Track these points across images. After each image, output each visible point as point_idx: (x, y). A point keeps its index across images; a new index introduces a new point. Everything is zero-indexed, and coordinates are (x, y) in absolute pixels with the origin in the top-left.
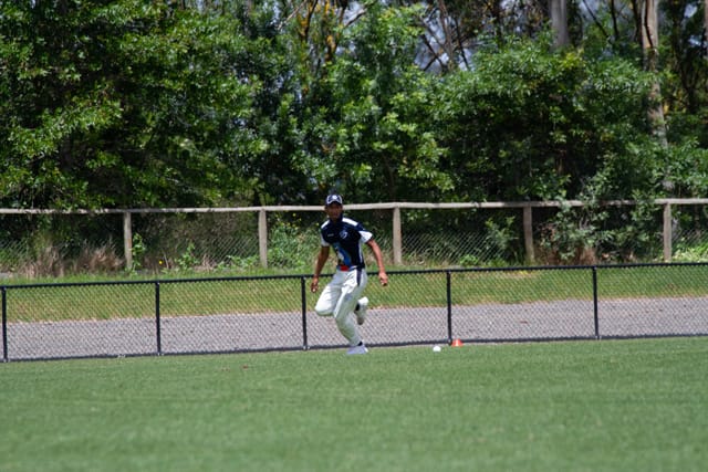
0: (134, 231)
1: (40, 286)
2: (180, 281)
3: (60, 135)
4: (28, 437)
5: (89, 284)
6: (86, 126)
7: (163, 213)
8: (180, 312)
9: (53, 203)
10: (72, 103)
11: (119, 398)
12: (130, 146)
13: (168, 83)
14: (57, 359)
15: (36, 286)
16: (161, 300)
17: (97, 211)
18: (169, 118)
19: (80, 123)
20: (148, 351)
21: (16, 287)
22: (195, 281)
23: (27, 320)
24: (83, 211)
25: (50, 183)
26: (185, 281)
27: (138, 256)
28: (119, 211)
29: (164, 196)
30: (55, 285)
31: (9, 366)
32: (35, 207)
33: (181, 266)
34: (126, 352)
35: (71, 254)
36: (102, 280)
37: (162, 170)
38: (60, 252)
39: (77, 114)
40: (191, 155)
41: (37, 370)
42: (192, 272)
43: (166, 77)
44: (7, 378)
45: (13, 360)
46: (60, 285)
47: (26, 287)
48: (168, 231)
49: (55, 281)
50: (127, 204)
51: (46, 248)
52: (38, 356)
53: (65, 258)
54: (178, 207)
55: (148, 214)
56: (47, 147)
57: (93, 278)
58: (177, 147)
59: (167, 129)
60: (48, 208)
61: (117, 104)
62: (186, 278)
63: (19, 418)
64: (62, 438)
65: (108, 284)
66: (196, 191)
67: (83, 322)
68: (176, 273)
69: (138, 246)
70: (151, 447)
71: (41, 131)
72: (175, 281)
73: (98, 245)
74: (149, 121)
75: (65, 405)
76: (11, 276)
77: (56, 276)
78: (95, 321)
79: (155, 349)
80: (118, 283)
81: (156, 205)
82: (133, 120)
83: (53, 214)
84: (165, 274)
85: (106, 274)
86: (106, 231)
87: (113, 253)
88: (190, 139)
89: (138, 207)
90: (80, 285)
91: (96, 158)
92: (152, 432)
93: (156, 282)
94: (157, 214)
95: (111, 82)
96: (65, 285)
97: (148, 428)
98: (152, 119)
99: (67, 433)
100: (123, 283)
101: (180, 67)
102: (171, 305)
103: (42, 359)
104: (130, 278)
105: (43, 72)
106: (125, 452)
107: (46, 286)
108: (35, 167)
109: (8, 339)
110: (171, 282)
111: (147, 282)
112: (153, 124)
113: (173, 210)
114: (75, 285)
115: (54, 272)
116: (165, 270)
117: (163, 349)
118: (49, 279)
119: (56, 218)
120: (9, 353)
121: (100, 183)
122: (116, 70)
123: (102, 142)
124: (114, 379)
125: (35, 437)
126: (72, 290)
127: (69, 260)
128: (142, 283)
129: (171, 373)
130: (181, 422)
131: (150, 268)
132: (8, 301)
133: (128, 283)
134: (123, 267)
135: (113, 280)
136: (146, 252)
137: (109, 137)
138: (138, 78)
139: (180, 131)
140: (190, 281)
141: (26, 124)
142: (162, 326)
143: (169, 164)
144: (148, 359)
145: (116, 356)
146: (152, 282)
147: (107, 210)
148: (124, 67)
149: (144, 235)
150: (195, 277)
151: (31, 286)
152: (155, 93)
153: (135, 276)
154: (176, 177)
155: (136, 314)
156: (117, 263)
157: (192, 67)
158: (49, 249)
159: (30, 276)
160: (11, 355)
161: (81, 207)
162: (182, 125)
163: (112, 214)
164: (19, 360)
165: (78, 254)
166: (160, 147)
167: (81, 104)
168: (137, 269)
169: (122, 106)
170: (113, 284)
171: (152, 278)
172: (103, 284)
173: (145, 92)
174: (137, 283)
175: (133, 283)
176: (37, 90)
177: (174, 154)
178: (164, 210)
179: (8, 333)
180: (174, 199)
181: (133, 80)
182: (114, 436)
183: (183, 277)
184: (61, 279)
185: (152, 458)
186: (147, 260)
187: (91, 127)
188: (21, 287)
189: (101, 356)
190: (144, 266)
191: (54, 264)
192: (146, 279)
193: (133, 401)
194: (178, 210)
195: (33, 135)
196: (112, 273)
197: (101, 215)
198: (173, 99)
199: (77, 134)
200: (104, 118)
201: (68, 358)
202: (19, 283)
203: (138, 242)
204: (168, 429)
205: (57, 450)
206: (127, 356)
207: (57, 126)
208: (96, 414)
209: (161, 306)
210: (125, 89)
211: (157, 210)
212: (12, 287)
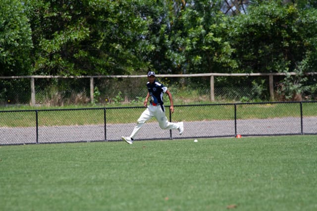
0: (95, 86)
1: (53, 110)
2: (115, 108)
3: (62, 43)
4: (47, 177)
5: (75, 110)
6: (74, 38)
7: (108, 78)
8: (115, 122)
9: (59, 73)
10: (67, 28)
11: (88, 160)
12: (93, 48)
13: (110, 19)
14: (60, 143)
15: (51, 110)
16: (106, 116)
17: (78, 77)
18: (111, 35)
19: (71, 38)
20: (101, 139)
21: (42, 110)
22: (122, 108)
23: (47, 125)
24: (72, 77)
25: (58, 64)
26: (117, 108)
27: (96, 97)
28: (88, 77)
29: (108, 70)
30: (60, 110)
31: (39, 146)
32: (51, 75)
33: (115, 102)
34: (91, 140)
35: (67, 96)
36: (80, 107)
37: (107, 58)
38: (62, 95)
39: (70, 34)
40: (120, 52)
41: (51, 148)
42: (120, 104)
43: (109, 17)
44: (38, 151)
45: (41, 143)
46: (62, 110)
47: (47, 110)
48: (110, 86)
49: (59, 108)
50: (92, 73)
51: (55, 93)
52: (52, 141)
53: (64, 98)
54: (115, 75)
55: (101, 78)
56: (57, 48)
57: (76, 107)
58: (114, 48)
59: (110, 40)
60: (56, 75)
61: (88, 29)
62: (118, 107)
63: (44, 169)
64: (62, 178)
65: (83, 109)
66: (122, 68)
67: (72, 126)
68: (113, 105)
69: (96, 92)
70: (102, 182)
71: (54, 41)
72: (113, 108)
73: (79, 92)
74: (101, 36)
75: (64, 163)
76: (40, 105)
77: (60, 106)
78: (77, 126)
79: (104, 139)
80: (88, 109)
81: (105, 74)
82: (95, 36)
83: (58, 78)
84: (108, 105)
85: (82, 105)
86: (82, 86)
87: (85, 95)
88: (120, 44)
89: (97, 75)
90: (70, 110)
91: (78, 53)
92: (102, 176)
93: (104, 109)
94: (105, 78)
95: (85, 19)
96: (64, 110)
97: (101, 174)
98: (103, 35)
99: (65, 176)
100: (90, 109)
101: (116, 12)
102: (111, 119)
103: (54, 143)
104: (93, 107)
105: (55, 14)
106: (90, 184)
107: (55, 110)
108: (51, 57)
109: (39, 134)
110: (111, 108)
111: (100, 109)
112: (103, 38)
113: (112, 76)
114: (68, 110)
115: (59, 104)
116: (108, 103)
117: (107, 139)
118: (57, 107)
119: (60, 80)
120: (39, 140)
121: (80, 64)
122: (87, 14)
123: (81, 46)
124: (85, 152)
125: (50, 177)
126: (67, 112)
127: (65, 99)
128: (98, 109)
129: (111, 149)
130: (115, 171)
131: (102, 103)
132: (38, 117)
133: (92, 109)
134: (90, 102)
135: (85, 107)
136: (100, 95)
137: (84, 44)
138: (97, 17)
139: (116, 41)
140: (120, 108)
141: (47, 38)
142: (107, 128)
143: (111, 56)
144: (101, 143)
145: (86, 142)
146: (102, 109)
147: (83, 76)
148: (91, 13)
149: (99, 87)
150: (121, 106)
151: (49, 110)
152: (105, 24)
153: (95, 106)
154: (114, 62)
155: (96, 123)
156: (87, 100)
157: (121, 12)
158: (57, 94)
159: (48, 106)
160: (40, 141)
161: (71, 75)
162: (117, 38)
163: (85, 78)
164: (43, 143)
165: (70, 96)
166: (106, 48)
167: (72, 29)
168: (96, 103)
169: (89, 30)
170: (85, 109)
171: (103, 107)
172: (81, 109)
173: (100, 24)
174: (96, 109)
175: (94, 109)
176: (52, 22)
177: (113, 51)
178: (108, 76)
179: (39, 131)
180: (112, 72)
181: (95, 18)
182: (85, 177)
183: (116, 107)
184: (62, 107)
185: (103, 187)
186: (100, 99)
187: (76, 39)
188: (44, 110)
189: (80, 142)
190: (99, 101)
191: (59, 100)
192: (100, 107)
193: (94, 162)
194: (114, 76)
195: (50, 43)
196: (85, 104)
197: (80, 78)
198: (112, 27)
199: (70, 43)
200: (82, 35)
201: (65, 142)
202: (43, 109)
203: (96, 90)
204: (109, 174)
205: (60, 183)
206: (91, 141)
207: (61, 38)
208: (78, 167)
209: (107, 120)
210: (91, 22)
211: (105, 77)
212: (40, 111)
